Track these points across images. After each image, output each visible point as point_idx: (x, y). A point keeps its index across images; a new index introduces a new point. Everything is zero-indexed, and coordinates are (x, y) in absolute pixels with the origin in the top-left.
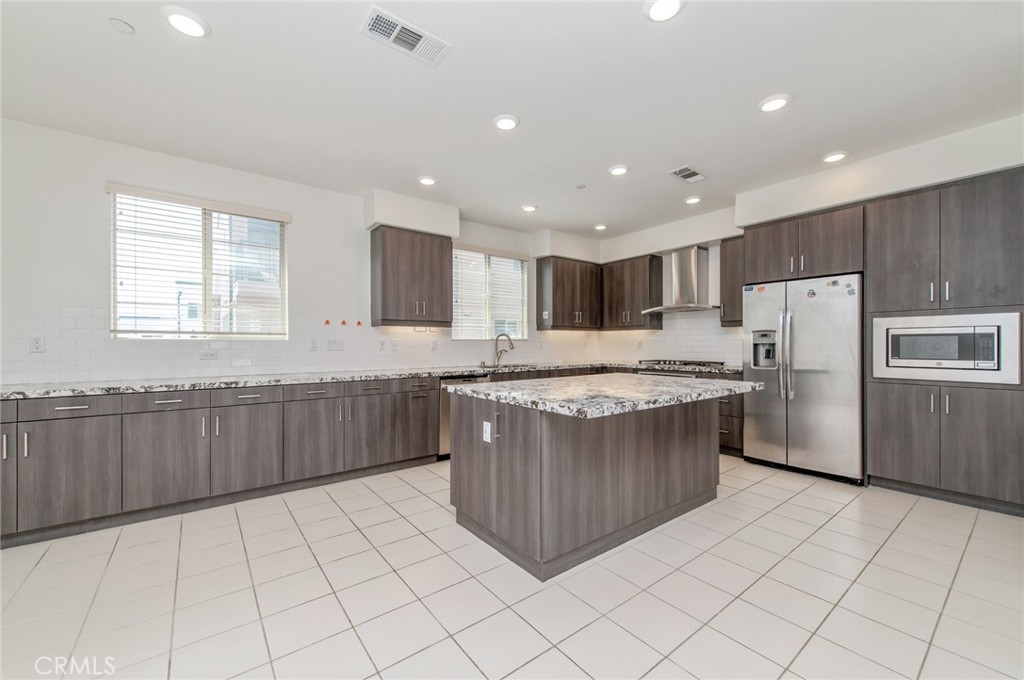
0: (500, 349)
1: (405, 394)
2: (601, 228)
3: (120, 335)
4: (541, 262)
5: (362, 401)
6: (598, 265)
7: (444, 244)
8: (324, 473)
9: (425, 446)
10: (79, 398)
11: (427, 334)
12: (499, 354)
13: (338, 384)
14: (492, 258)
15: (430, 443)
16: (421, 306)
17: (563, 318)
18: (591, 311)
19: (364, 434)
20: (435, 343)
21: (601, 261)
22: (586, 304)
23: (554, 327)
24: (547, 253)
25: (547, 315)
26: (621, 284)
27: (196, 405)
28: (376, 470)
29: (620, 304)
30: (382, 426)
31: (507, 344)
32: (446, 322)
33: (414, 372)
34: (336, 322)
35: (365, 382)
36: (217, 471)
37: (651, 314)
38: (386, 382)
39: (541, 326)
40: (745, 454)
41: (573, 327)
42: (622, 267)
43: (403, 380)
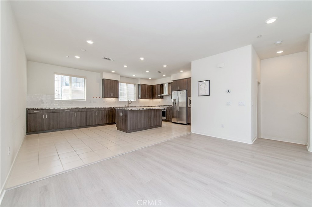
0: (129, 103)
1: (109, 111)
2: (150, 79)
3: (55, 100)
4: (139, 85)
5: (101, 112)
6: (151, 85)
7: (117, 82)
8: (93, 124)
9: (113, 121)
10: (54, 109)
11: (113, 100)
12: (129, 104)
13: (96, 109)
14: (128, 84)
15: (114, 120)
16: (112, 94)
17: (143, 97)
18: (150, 95)
19: (101, 118)
20: (115, 102)
21: (152, 85)
22: (149, 94)
23: (141, 98)
24: (139, 83)
25: (140, 96)
26: (155, 90)
27: (72, 111)
28: (103, 125)
29: (155, 94)
30: (104, 116)
31: (131, 102)
32: (117, 97)
33: (110, 107)
34: (95, 97)
35: (101, 108)
36: (75, 123)
37: (161, 96)
38: (105, 108)
39: (138, 98)
40: (173, 122)
41: (145, 98)
42: (156, 86)
43: (108, 108)
